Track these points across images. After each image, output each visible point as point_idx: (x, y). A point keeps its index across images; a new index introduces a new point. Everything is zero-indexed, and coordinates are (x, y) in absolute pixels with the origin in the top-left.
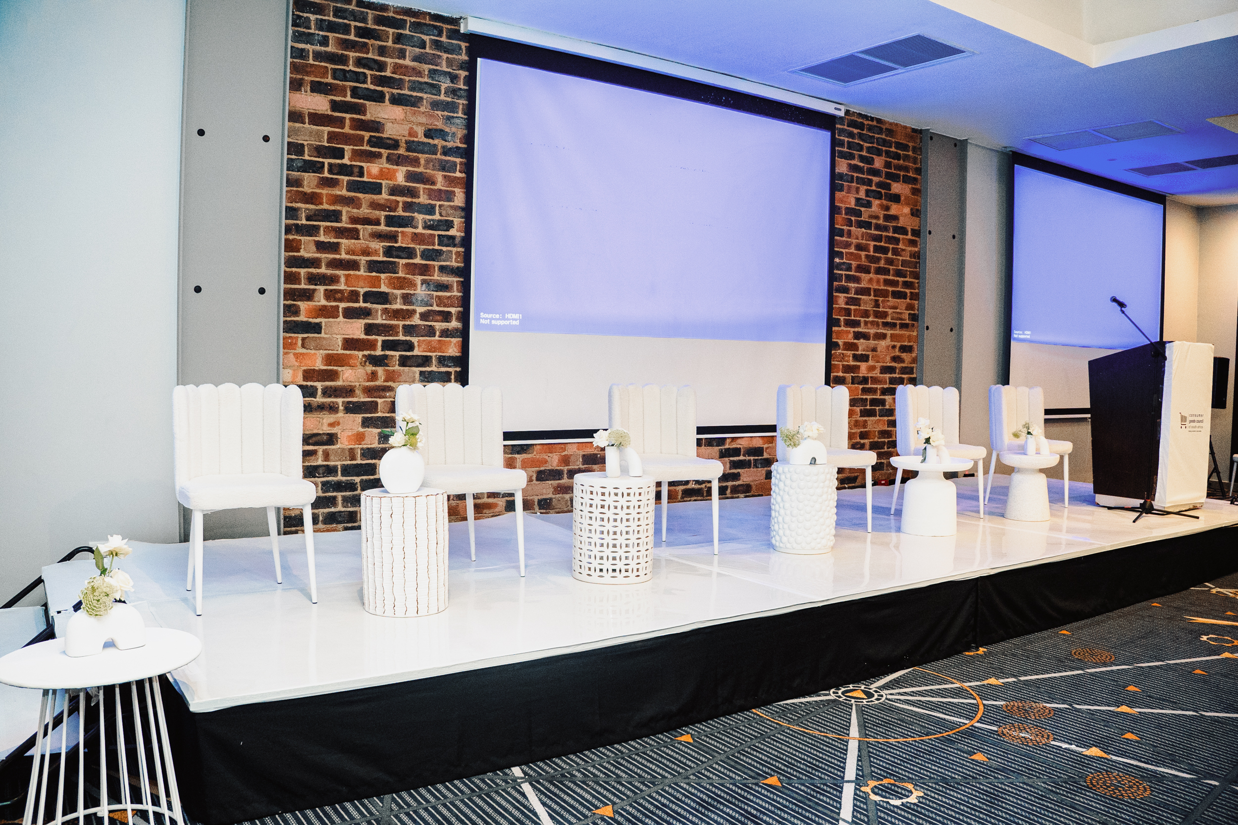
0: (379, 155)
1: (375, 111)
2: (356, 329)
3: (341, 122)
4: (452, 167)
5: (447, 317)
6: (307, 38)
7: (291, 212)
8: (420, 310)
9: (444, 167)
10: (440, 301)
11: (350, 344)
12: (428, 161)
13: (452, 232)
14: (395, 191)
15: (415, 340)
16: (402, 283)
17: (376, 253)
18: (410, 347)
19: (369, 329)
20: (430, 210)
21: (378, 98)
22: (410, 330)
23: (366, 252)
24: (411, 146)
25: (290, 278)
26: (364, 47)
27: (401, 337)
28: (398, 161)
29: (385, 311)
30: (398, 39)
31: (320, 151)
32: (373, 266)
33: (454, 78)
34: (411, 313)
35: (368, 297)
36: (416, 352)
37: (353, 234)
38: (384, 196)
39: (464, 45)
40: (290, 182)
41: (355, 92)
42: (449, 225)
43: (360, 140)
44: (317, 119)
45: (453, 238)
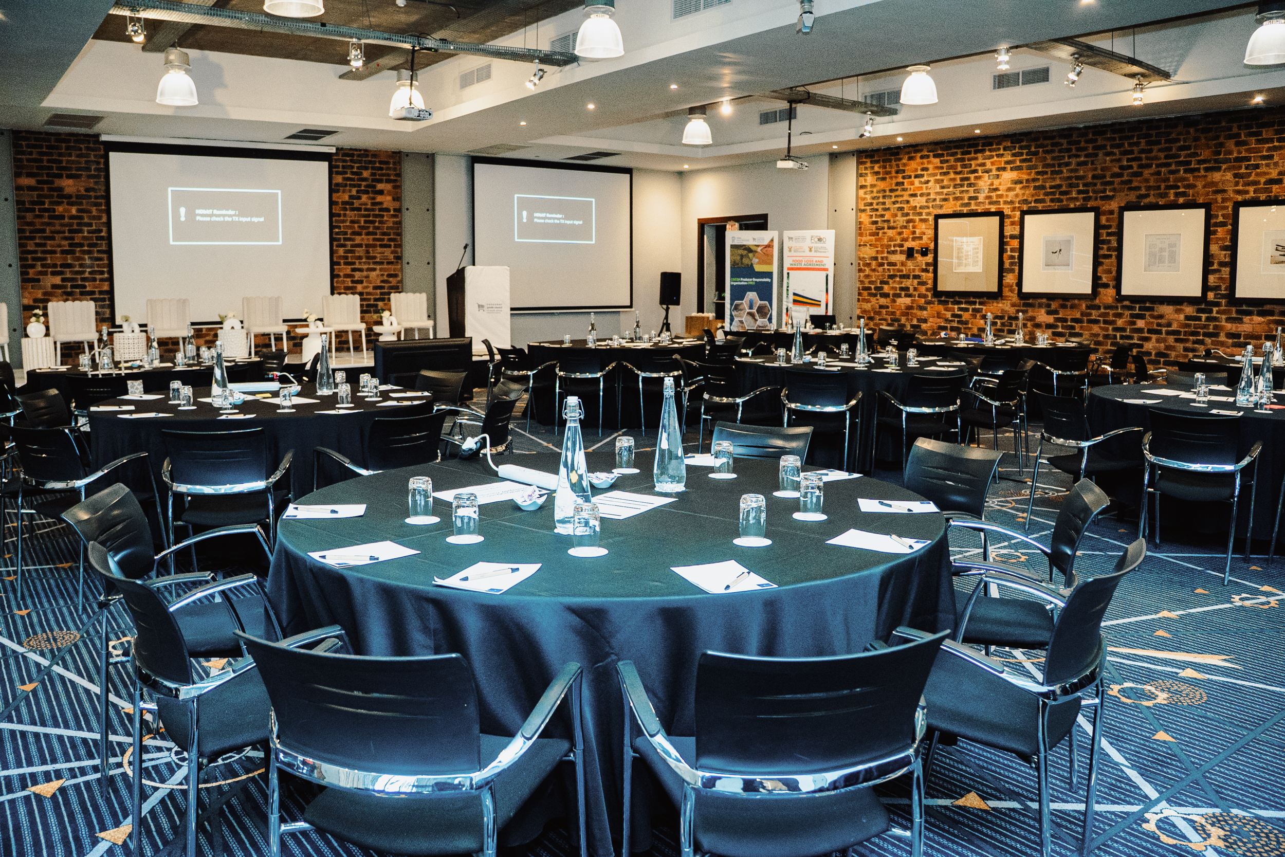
0: (63, 202)
1: (58, 183)
2: (57, 280)
3: (42, 189)
4: (100, 204)
5: (102, 273)
6: (23, 153)
7: (20, 231)
8: (88, 270)
9: (96, 205)
10: (98, 266)
11: (54, 286)
12: (87, 203)
13: (103, 234)
14: (72, 217)
15: (87, 284)
16: (79, 259)
17: (64, 246)
18: (85, 287)
19: (63, 280)
20: (90, 225)
21: (60, 176)
22: (83, 279)
23: (59, 246)
24: (78, 197)
25: (21, 259)
26: (51, 154)
27: (80, 283)
28: (72, 204)
29: (71, 272)
30: (68, 148)
31: (33, 203)
32: (63, 252)
33: (98, 163)
34: (84, 272)
35: (62, 266)
36: (88, 289)
37: (53, 238)
38: (66, 220)
39: (102, 147)
40: (19, 218)
41: (48, 175)
42: (101, 231)
43: (52, 196)
44: (30, 188)
45: (103, 237)
